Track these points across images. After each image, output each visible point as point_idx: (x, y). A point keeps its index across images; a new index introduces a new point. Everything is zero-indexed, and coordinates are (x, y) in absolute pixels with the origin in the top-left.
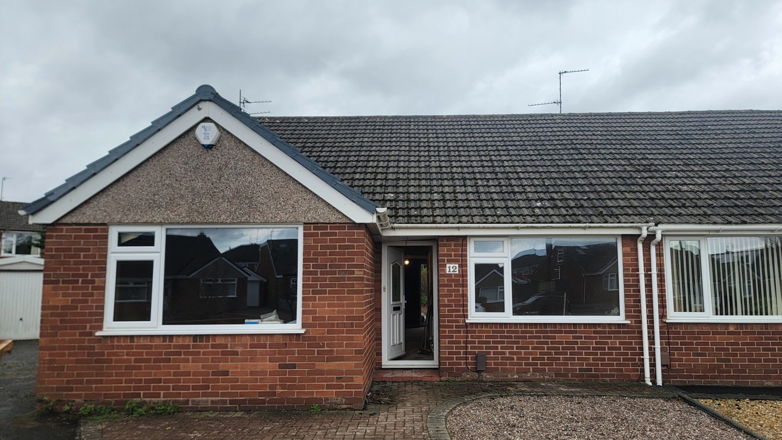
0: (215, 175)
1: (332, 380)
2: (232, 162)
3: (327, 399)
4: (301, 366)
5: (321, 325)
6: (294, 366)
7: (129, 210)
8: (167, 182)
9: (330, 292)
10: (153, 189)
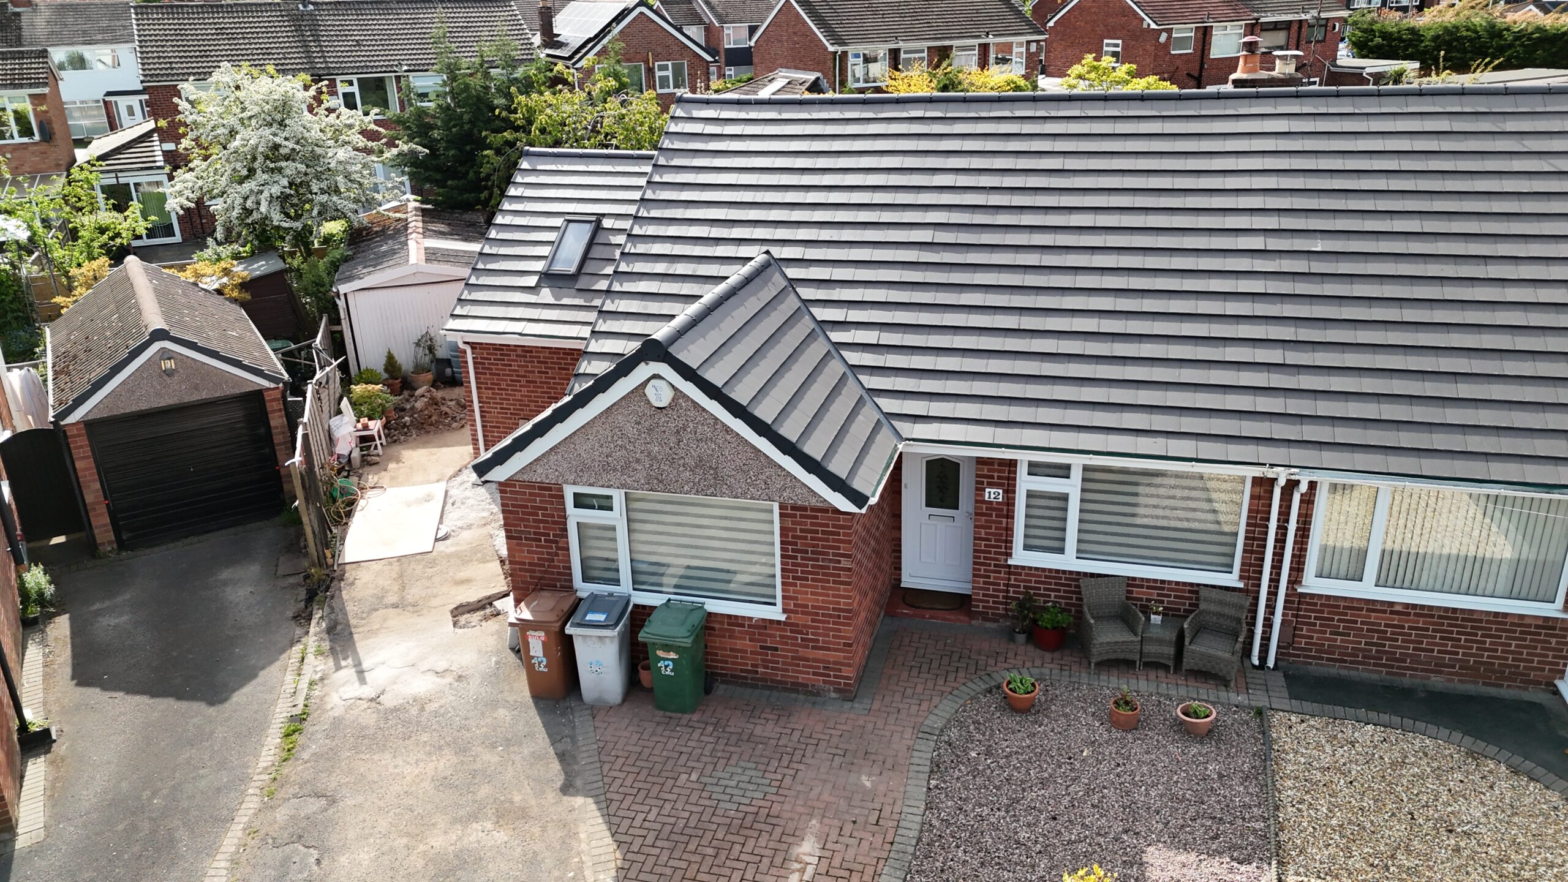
0: (673, 439)
1: (819, 668)
2: (691, 424)
3: (813, 686)
4: (783, 650)
5: (803, 613)
6: (776, 649)
7: (582, 470)
8: (619, 442)
9: (813, 580)
10: (605, 450)
